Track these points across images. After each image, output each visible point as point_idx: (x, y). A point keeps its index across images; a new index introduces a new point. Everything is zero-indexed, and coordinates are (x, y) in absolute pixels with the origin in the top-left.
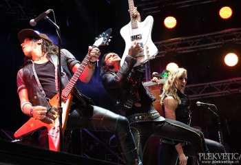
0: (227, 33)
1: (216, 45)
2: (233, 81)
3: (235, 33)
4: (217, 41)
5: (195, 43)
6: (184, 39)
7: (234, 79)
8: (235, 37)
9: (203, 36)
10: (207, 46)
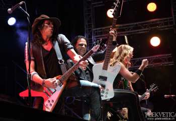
0: (153, 22)
1: (144, 31)
2: (156, 57)
3: (158, 22)
4: (145, 28)
5: (130, 28)
6: (121, 25)
7: (157, 56)
8: (158, 25)
9: (135, 23)
10: (138, 32)
